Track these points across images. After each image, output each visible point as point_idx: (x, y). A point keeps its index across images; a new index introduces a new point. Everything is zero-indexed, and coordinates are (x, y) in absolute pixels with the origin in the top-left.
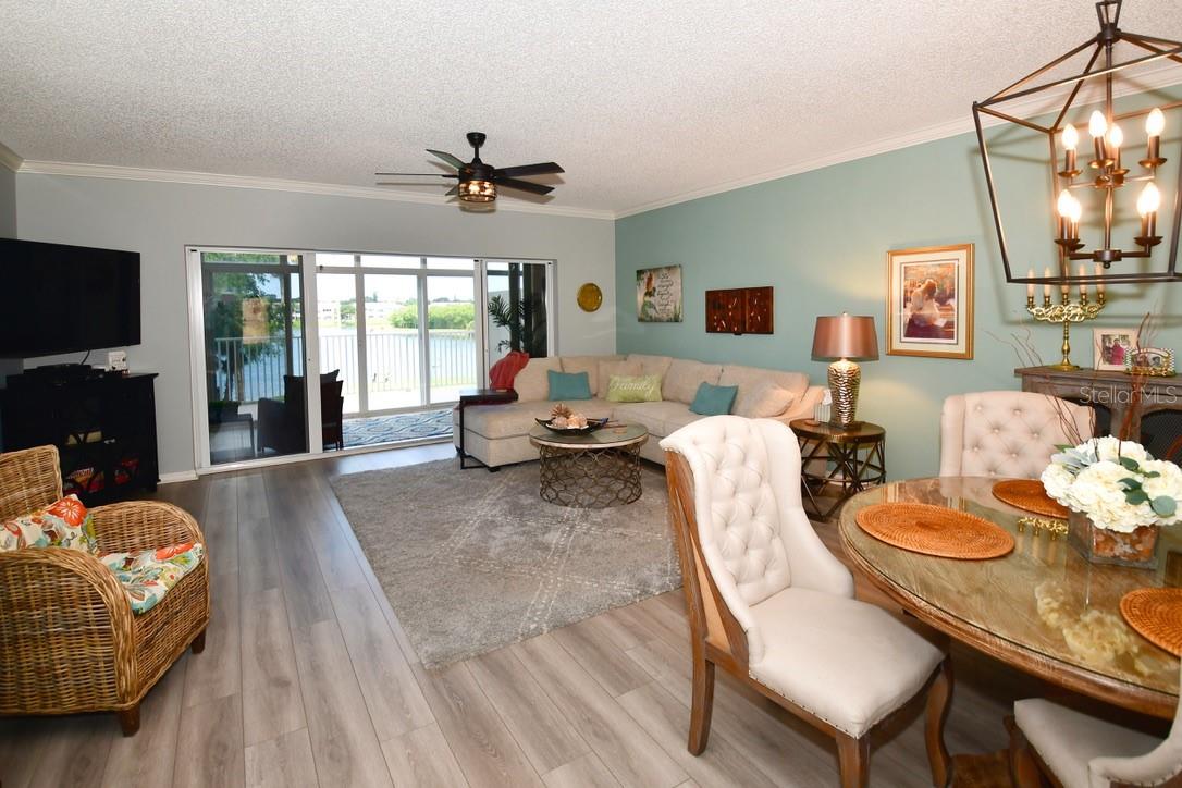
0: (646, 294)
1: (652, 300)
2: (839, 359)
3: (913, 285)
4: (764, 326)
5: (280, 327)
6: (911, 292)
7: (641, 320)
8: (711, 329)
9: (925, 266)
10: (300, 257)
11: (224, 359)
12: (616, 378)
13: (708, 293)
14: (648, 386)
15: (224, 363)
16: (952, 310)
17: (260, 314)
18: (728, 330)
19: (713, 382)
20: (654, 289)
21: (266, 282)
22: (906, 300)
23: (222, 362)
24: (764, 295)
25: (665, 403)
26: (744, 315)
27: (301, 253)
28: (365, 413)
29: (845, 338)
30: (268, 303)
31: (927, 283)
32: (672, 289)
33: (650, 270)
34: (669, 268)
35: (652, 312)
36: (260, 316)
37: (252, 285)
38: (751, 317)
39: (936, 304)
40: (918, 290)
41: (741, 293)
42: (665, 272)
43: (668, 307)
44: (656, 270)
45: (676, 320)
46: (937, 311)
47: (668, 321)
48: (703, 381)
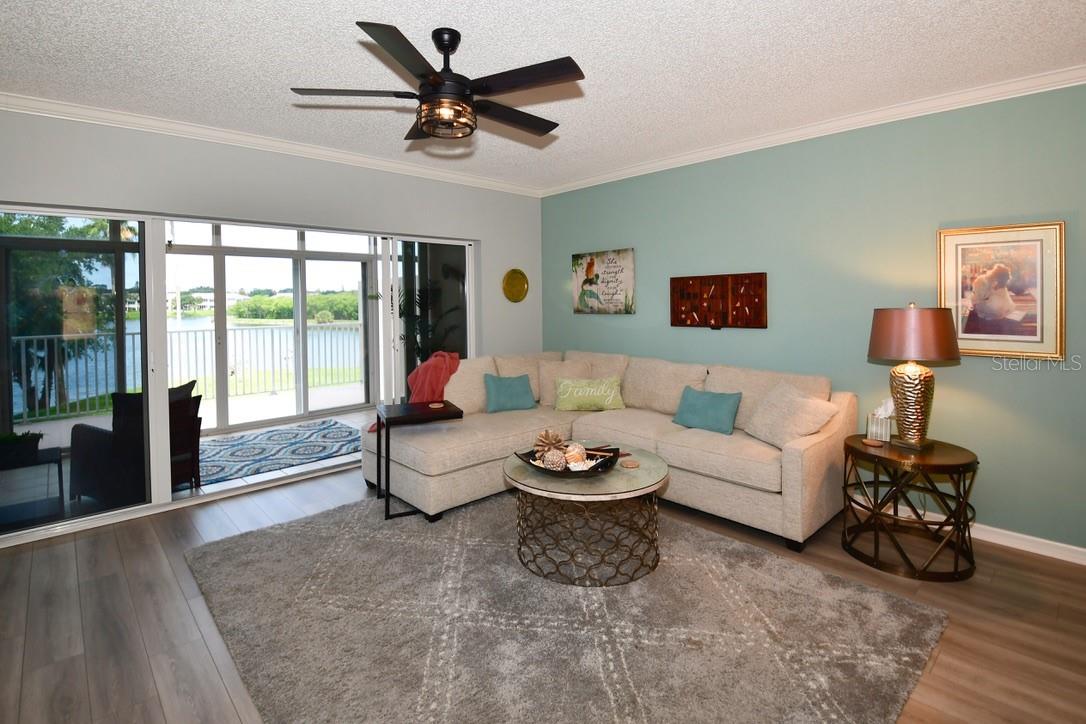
0: (585, 282)
1: (593, 288)
2: (906, 362)
3: (975, 270)
4: (756, 319)
5: (109, 320)
6: (973, 279)
7: (578, 311)
8: (677, 320)
9: (994, 249)
10: (142, 224)
11: (42, 354)
12: (566, 382)
13: (674, 281)
14: (604, 391)
15: (42, 359)
16: (1034, 301)
17: (86, 305)
18: (704, 323)
19: (699, 387)
20: (597, 276)
21: (93, 271)
22: (965, 288)
23: (38, 357)
24: (755, 284)
25: (629, 410)
26: (726, 307)
27: (142, 218)
28: (224, 428)
29: (913, 336)
30: (95, 293)
31: (995, 267)
32: (620, 276)
33: (590, 254)
34: (618, 252)
35: (593, 303)
36: (86, 308)
37: (76, 272)
38: (735, 308)
39: (1008, 294)
40: (983, 276)
41: (720, 281)
42: (612, 256)
43: (615, 297)
44: (598, 254)
45: (628, 311)
46: (1011, 301)
47: (616, 313)
48: (683, 386)
